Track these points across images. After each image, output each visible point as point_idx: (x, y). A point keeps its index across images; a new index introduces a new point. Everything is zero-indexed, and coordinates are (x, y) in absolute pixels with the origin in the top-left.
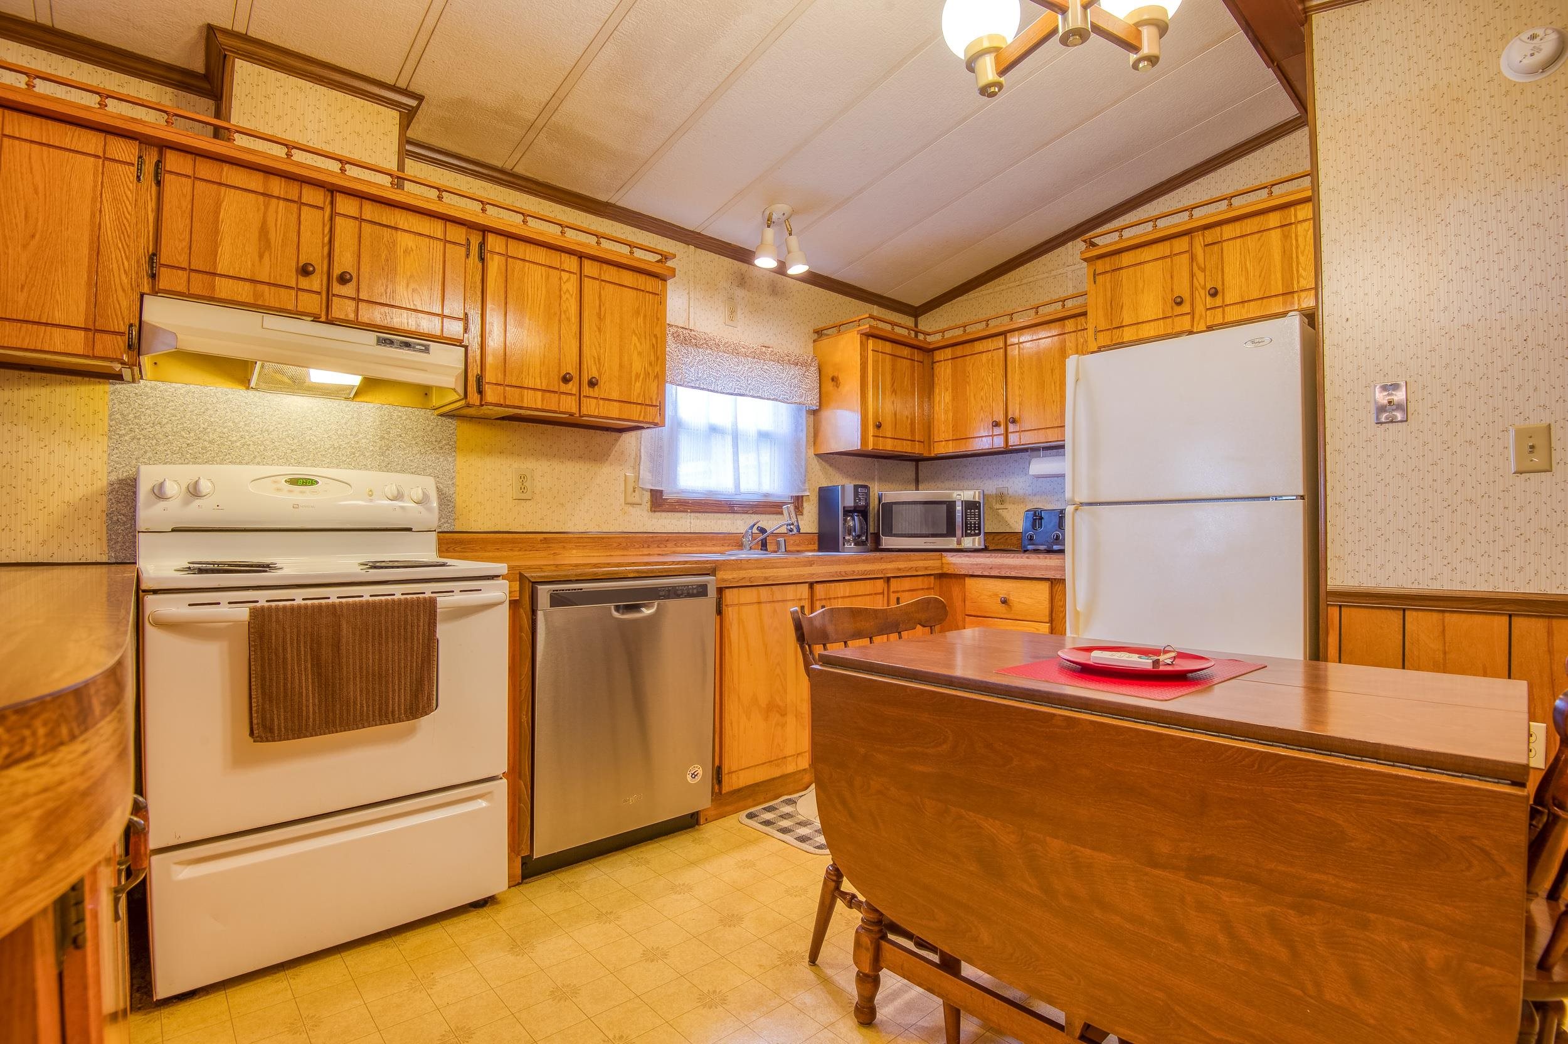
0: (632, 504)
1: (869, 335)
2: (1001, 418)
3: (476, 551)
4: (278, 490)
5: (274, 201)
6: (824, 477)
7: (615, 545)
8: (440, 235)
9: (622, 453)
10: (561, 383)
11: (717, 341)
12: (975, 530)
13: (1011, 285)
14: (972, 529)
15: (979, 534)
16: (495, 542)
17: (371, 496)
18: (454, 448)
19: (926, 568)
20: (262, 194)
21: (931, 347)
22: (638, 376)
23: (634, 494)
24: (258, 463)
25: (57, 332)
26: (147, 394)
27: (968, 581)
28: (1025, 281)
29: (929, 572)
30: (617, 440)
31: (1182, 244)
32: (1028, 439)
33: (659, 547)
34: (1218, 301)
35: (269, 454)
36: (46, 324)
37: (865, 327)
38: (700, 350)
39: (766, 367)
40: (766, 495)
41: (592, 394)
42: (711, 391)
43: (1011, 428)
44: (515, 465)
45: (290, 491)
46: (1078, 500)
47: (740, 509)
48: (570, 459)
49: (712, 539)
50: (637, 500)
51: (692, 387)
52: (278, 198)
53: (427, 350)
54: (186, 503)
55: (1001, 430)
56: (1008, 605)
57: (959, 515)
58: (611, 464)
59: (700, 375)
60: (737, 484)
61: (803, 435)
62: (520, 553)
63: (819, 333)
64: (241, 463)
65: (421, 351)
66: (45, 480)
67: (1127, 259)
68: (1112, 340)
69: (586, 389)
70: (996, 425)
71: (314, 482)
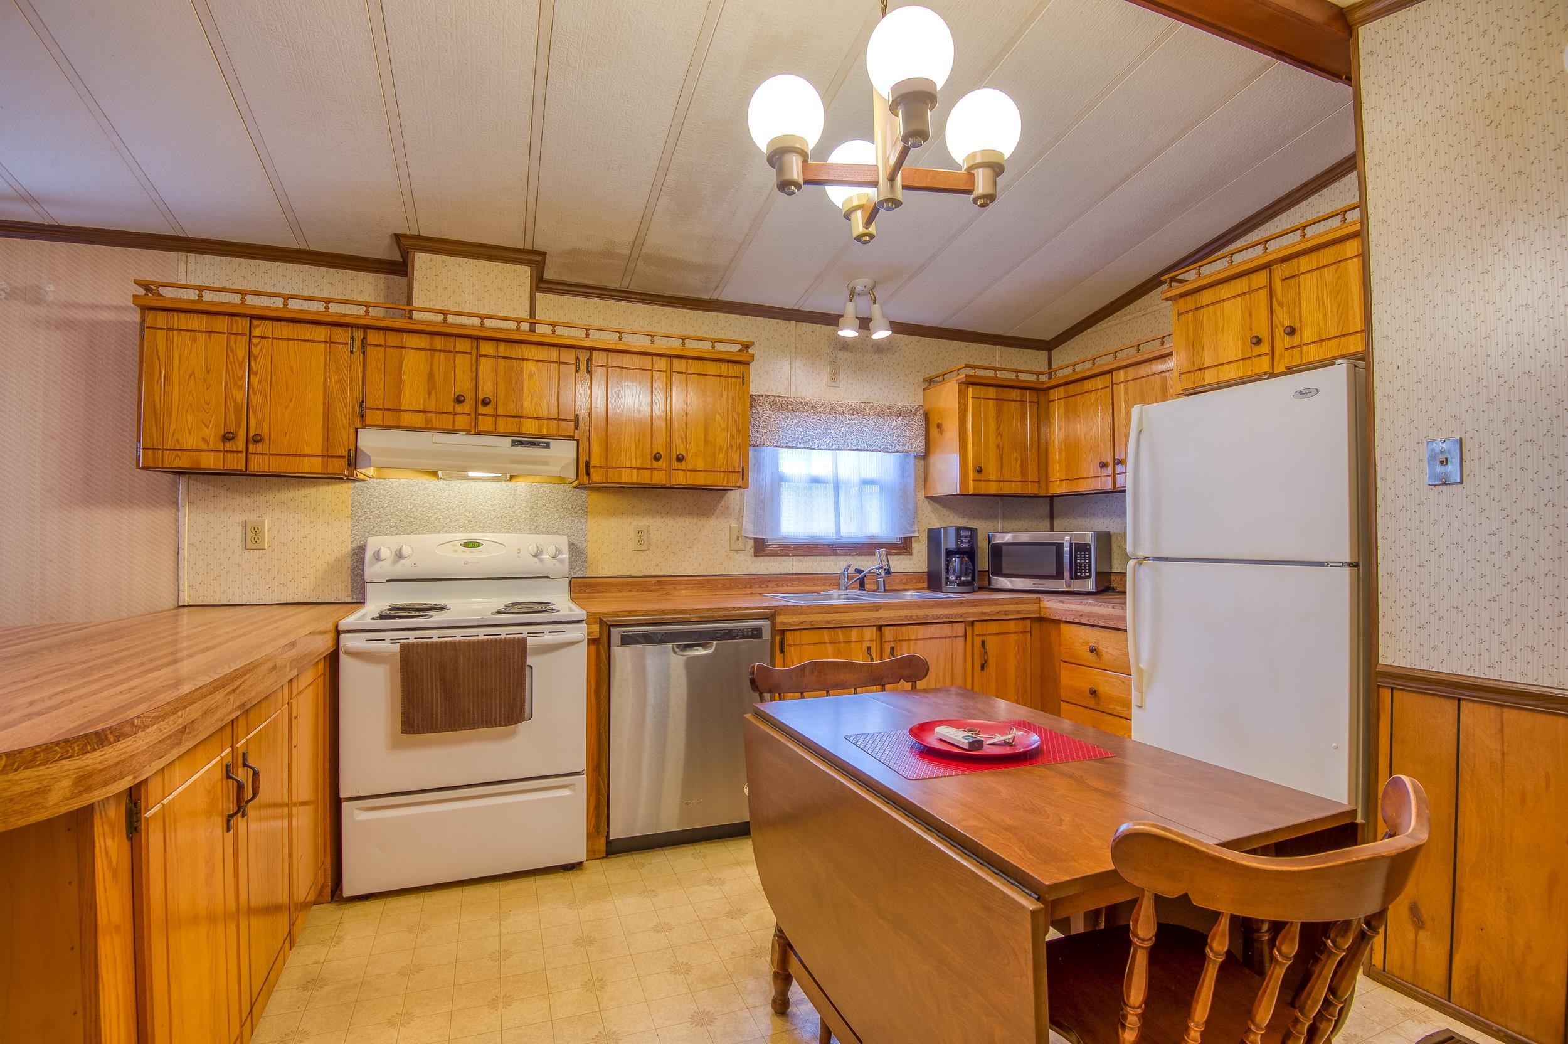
0: (737, 551)
1: (970, 382)
2: (1110, 460)
3: (602, 592)
4: (456, 551)
5: (437, 353)
6: (933, 519)
7: (720, 585)
8: (555, 359)
9: (727, 507)
10: (653, 461)
11: (814, 404)
12: (1085, 572)
13: (1136, 315)
14: (1079, 572)
15: (1089, 577)
16: (617, 585)
17: (519, 553)
18: (586, 512)
19: (1019, 612)
20: (430, 350)
21: (1045, 386)
22: (721, 449)
23: (737, 542)
24: (446, 532)
25: (306, 459)
26: (374, 488)
27: (1063, 626)
28: (1149, 310)
29: (1022, 616)
30: (722, 497)
31: (1260, 279)
33: (760, 587)
34: (1296, 340)
35: (453, 524)
36: (300, 455)
37: (962, 377)
38: (797, 414)
39: (865, 421)
40: (871, 537)
41: (680, 467)
42: (808, 449)
43: (1118, 468)
44: (635, 523)
45: (463, 552)
46: (1141, 554)
47: (842, 551)
48: (681, 515)
49: (813, 579)
50: (741, 546)
51: (790, 447)
52: (440, 351)
53: (548, 445)
54: (395, 562)
55: (1109, 470)
56: (1097, 654)
57: (1066, 556)
58: (717, 518)
59: (797, 435)
60: (838, 530)
61: (911, 481)
62: (638, 593)
63: (930, 381)
64: (434, 532)
65: (543, 447)
66: (314, 548)
67: (1207, 297)
68: (1194, 383)
69: (675, 464)
70: (1104, 465)
71: (480, 545)
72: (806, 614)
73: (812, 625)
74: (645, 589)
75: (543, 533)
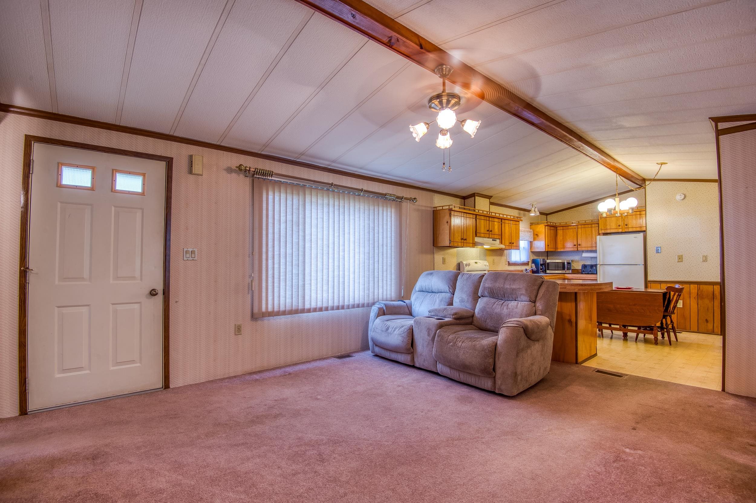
2: (576, 244)
6: (534, 257)
8: (498, 221)
9: (504, 254)
10: (510, 244)
13: (574, 211)
14: (568, 269)
15: (570, 270)
17: (483, 265)
20: (484, 220)
21: (557, 226)
22: (517, 241)
25: (471, 244)
32: (583, 249)
34: (627, 227)
37: (545, 224)
41: (513, 245)
43: (579, 246)
46: (600, 264)
50: (506, 263)
54: (468, 267)
55: (576, 247)
57: (566, 265)
58: (503, 257)
60: (520, 260)
61: (529, 248)
66: (452, 264)
70: (575, 245)
71: (477, 263)
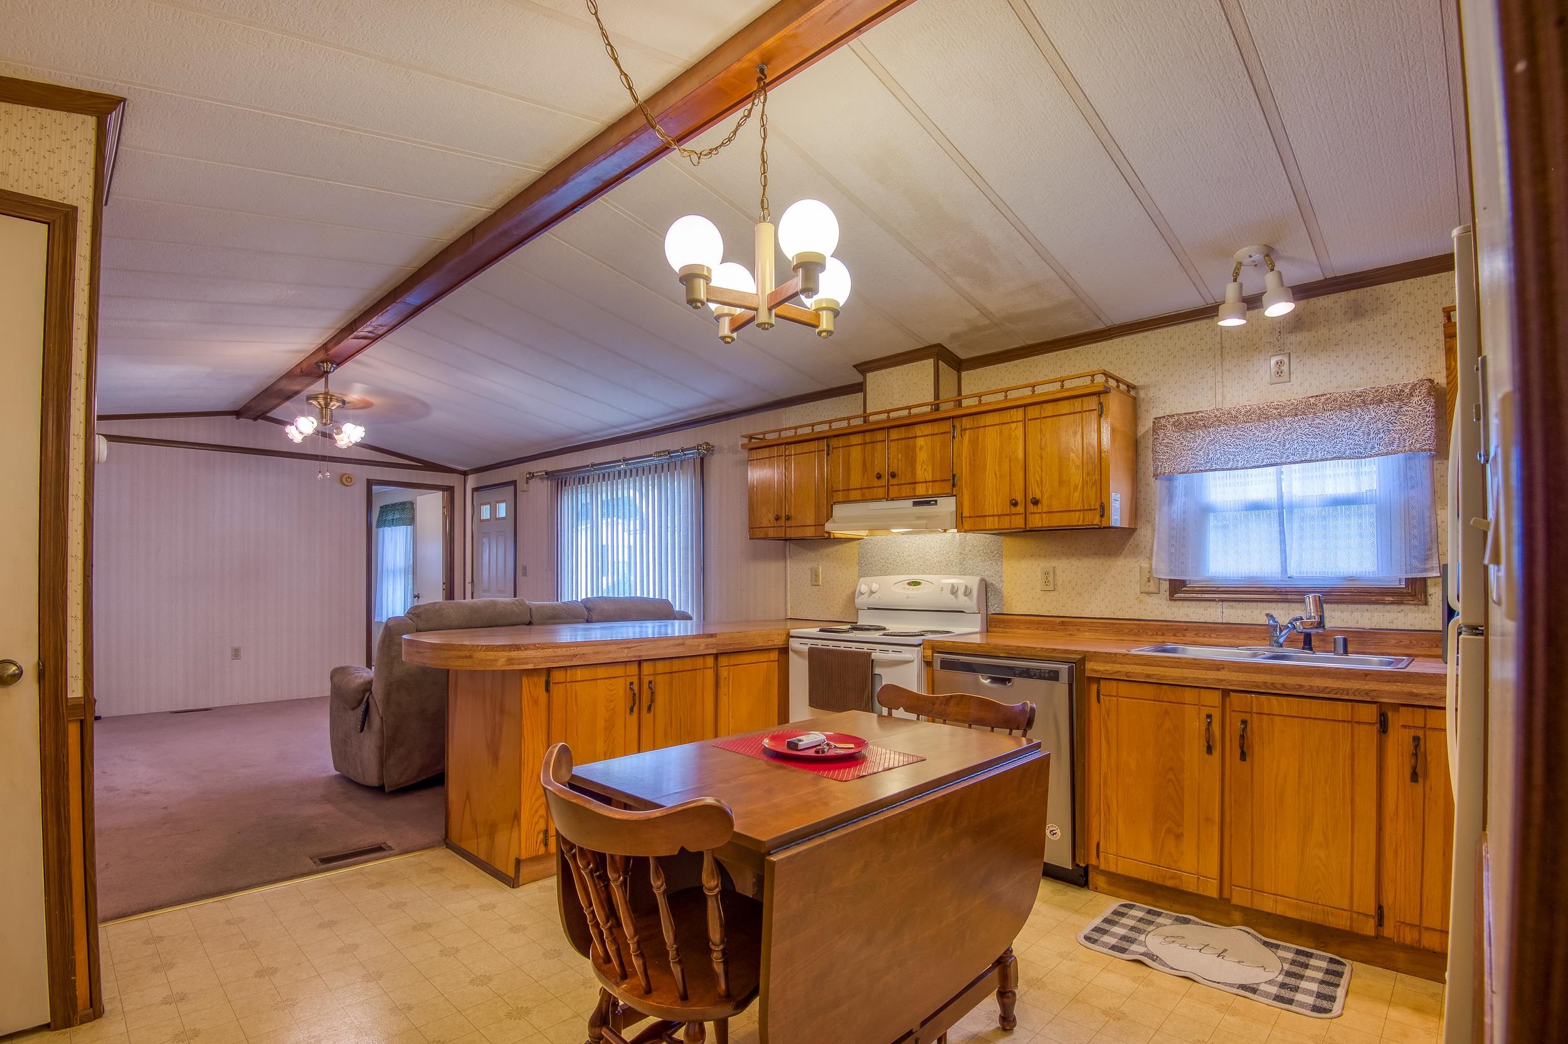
0: (1148, 593)
3: (1013, 628)
4: (904, 588)
5: (867, 445)
7: (1127, 630)
9: (1137, 546)
10: (1011, 507)
16: (1025, 622)
17: (940, 591)
18: (1002, 556)
20: (863, 444)
23: (1148, 584)
25: (808, 528)
30: (1131, 535)
33: (1175, 636)
35: (907, 568)
36: (806, 526)
38: (1210, 430)
41: (1036, 511)
44: (1042, 564)
48: (1087, 556)
50: (1153, 589)
52: (871, 443)
53: (936, 503)
54: (870, 596)
58: (1125, 558)
59: (1211, 456)
60: (1284, 568)
61: (1420, 494)
62: (1044, 632)
65: (932, 505)
69: (1031, 508)
71: (919, 584)
72: (1121, 664)
73: (1128, 677)
74: (1050, 629)
75: (970, 575)
